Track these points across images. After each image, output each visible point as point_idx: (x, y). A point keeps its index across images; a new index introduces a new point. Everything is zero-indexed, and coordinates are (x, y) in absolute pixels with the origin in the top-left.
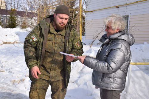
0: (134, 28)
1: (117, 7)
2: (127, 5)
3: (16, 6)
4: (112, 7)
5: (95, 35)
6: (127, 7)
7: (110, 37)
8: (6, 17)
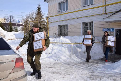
1: (62, 21)
2: (66, 20)
3: (11, 21)
5: (54, 33)
8: (7, 27)
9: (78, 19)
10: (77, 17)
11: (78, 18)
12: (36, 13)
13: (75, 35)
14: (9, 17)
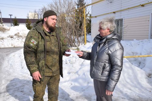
0: (126, 28)
1: (114, 13)
2: (121, 11)
4: (110, 13)
6: (122, 13)
7: (107, 37)
9: (143, 8)
10: (142, 4)
11: (143, 6)
12: (77, 2)
13: (135, 38)
14: (42, 11)
